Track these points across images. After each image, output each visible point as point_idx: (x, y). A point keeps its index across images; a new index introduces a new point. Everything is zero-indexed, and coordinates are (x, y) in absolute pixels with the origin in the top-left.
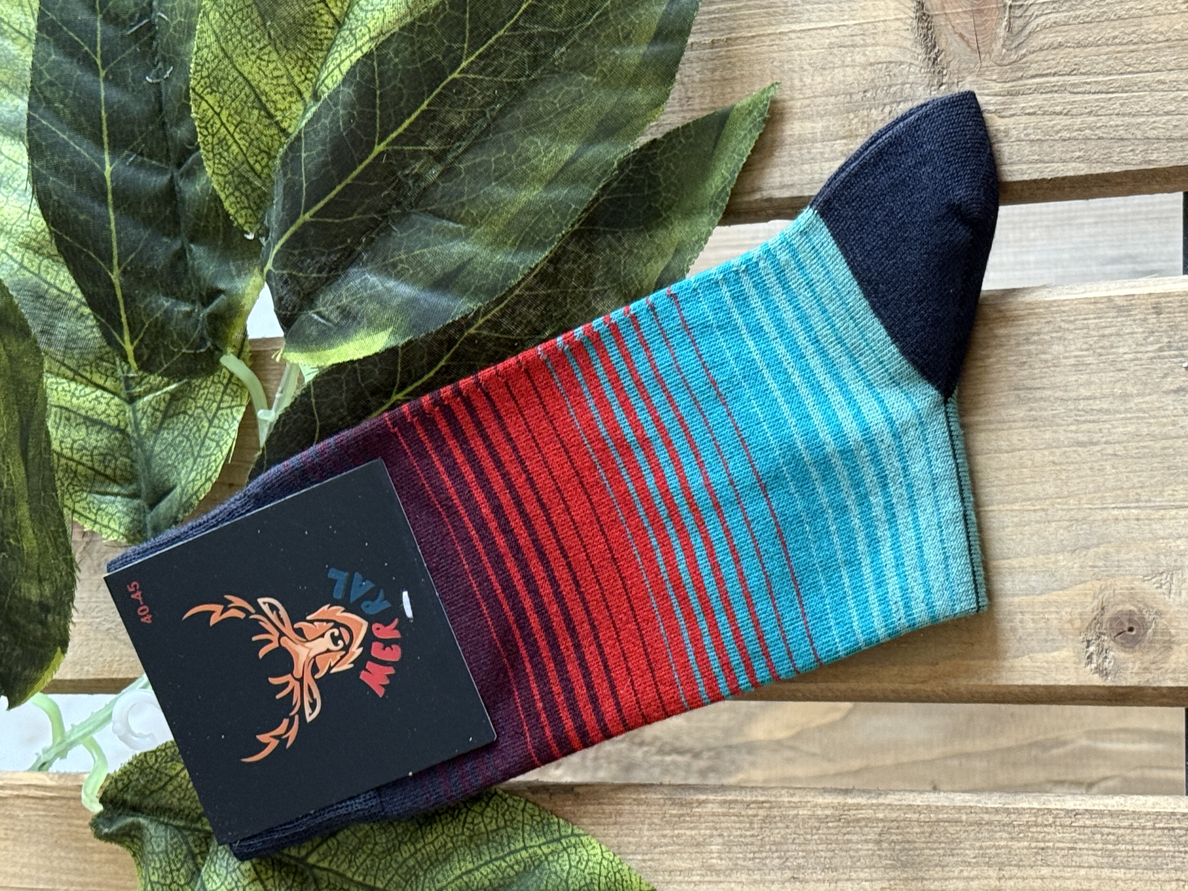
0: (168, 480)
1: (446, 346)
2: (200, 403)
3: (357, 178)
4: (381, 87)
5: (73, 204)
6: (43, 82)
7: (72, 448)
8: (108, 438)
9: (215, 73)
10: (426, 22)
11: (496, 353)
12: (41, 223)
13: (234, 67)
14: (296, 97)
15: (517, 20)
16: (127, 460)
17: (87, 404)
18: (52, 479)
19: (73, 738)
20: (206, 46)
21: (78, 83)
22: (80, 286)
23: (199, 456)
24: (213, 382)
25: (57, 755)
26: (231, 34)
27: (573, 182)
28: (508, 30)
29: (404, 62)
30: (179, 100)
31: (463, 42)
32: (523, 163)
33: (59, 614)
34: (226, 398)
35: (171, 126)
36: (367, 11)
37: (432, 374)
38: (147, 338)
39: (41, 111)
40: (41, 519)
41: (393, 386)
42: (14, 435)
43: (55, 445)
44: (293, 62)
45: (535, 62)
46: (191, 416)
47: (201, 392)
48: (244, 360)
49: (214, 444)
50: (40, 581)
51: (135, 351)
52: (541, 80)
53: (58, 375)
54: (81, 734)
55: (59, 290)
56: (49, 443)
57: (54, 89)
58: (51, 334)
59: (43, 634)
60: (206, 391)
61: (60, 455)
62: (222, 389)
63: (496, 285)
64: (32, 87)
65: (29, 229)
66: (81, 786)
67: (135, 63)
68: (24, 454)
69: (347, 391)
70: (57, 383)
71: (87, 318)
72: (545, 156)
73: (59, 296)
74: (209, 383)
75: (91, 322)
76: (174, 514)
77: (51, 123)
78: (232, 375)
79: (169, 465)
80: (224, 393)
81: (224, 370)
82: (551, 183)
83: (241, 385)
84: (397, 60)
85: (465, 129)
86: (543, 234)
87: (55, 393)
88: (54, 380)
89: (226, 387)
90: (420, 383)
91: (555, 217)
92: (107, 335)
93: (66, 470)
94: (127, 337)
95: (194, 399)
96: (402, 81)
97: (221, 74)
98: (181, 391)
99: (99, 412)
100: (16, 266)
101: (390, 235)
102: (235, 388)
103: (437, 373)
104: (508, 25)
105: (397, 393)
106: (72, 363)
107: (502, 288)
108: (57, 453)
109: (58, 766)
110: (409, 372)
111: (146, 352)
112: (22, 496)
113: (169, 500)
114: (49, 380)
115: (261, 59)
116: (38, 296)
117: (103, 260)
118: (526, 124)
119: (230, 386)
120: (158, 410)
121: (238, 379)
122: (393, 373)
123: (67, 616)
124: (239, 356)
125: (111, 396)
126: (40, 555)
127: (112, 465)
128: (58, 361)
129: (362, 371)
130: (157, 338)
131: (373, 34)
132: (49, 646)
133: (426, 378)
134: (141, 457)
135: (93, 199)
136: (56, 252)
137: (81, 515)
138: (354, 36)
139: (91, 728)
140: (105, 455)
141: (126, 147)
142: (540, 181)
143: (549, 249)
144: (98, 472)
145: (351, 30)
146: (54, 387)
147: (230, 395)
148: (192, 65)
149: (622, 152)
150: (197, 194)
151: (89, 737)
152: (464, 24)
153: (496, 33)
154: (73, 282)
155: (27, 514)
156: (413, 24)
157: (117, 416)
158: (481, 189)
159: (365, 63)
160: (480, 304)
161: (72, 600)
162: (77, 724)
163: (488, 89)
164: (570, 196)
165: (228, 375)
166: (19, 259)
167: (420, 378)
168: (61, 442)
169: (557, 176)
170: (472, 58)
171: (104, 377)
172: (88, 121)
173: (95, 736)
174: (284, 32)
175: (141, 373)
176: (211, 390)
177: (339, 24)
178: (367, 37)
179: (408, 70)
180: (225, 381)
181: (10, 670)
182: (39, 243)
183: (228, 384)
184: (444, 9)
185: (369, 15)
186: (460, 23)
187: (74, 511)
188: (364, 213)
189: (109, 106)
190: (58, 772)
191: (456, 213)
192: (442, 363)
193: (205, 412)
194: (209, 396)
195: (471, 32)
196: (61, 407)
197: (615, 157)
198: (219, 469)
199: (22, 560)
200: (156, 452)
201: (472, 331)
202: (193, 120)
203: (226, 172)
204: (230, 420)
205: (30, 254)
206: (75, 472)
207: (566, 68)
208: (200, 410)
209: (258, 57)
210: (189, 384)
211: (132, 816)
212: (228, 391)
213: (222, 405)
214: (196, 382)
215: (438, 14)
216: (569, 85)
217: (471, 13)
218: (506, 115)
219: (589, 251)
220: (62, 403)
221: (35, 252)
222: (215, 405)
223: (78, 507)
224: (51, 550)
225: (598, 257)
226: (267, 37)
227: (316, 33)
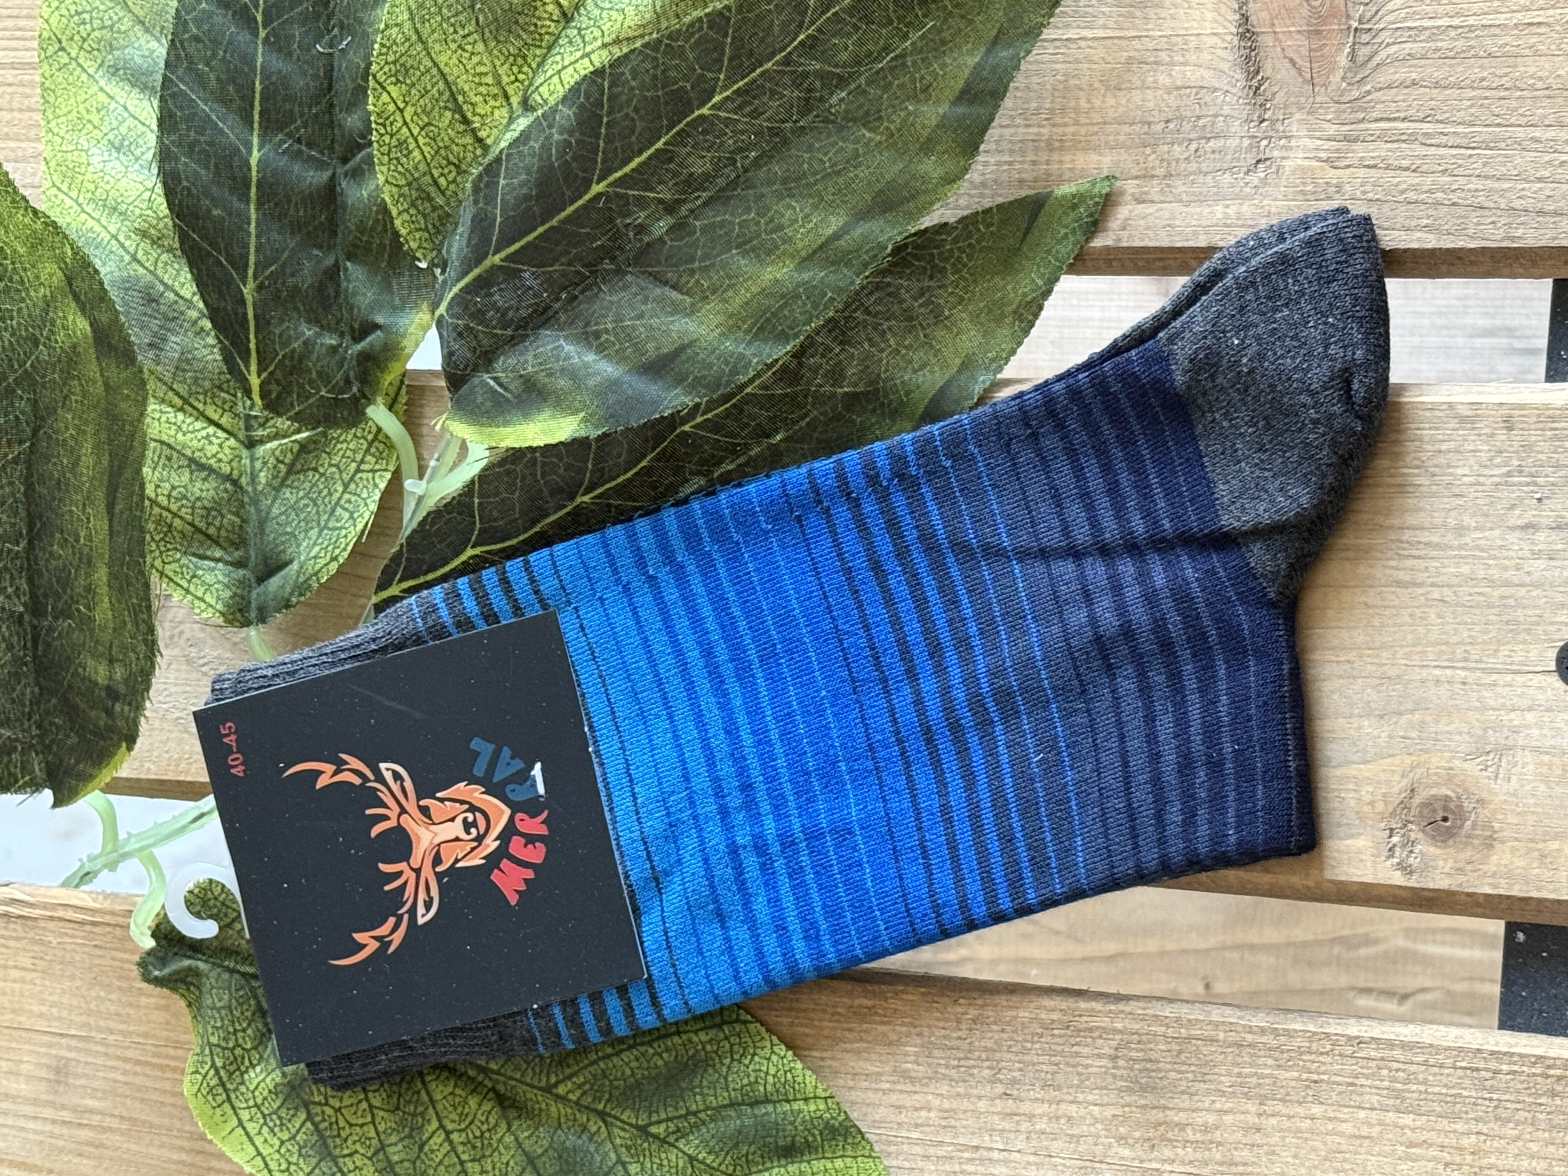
0: (284, 551)
1: (651, 443)
2: (336, 460)
3: (567, 220)
4: (609, 114)
5: (207, 194)
6: (186, 36)
7: (169, 496)
8: (215, 489)
9: (404, 59)
10: (676, 41)
11: (713, 456)
12: (163, 209)
13: (429, 54)
14: (501, 100)
15: (790, 53)
16: (237, 520)
17: (195, 442)
18: (142, 542)
19: (127, 849)
20: (397, 25)
21: (230, 43)
22: (202, 296)
23: (326, 527)
24: (355, 436)
25: (105, 866)
26: (429, 13)
27: (833, 264)
28: (777, 63)
29: (642, 87)
30: (353, 80)
31: (720, 71)
32: (773, 231)
33: (130, 704)
34: (368, 458)
35: (341, 111)
36: (603, 9)
37: (629, 475)
38: (278, 372)
39: (180, 72)
40: (121, 587)
41: (580, 486)
42: (101, 481)
43: (150, 490)
44: (502, 58)
45: (806, 106)
46: (322, 475)
47: (339, 446)
48: (396, 414)
49: (346, 515)
50: (111, 661)
51: (262, 386)
52: (811, 129)
53: (163, 401)
54: (138, 846)
55: (177, 294)
56: (142, 486)
57: (200, 46)
58: (162, 350)
59: (106, 724)
60: (345, 445)
61: (154, 502)
62: (365, 446)
63: (720, 379)
64: (173, 41)
65: (149, 212)
66: (131, 912)
67: (304, 25)
68: (110, 507)
69: (522, 489)
70: (161, 412)
71: (208, 334)
72: (803, 226)
73: (176, 302)
74: (350, 437)
75: (211, 340)
76: (286, 595)
77: (192, 90)
78: (379, 430)
79: (288, 533)
80: (367, 451)
81: (370, 423)
82: (805, 262)
83: (390, 445)
84: (634, 83)
85: (707, 177)
86: (788, 323)
87: (156, 423)
88: (157, 407)
89: (370, 444)
90: (612, 484)
91: (805, 304)
92: (228, 359)
93: (159, 521)
94: (254, 367)
95: (329, 454)
96: (636, 110)
97: (410, 62)
98: (315, 442)
99: (209, 455)
100: (127, 258)
101: (597, 294)
102: (381, 447)
103: (636, 474)
104: (778, 58)
105: (583, 495)
106: (183, 391)
107: (728, 383)
108: (149, 499)
109: (105, 881)
110: (602, 470)
111: (275, 389)
112: (101, 555)
113: (284, 578)
114: (152, 406)
115: (464, 50)
116: (151, 299)
117: (236, 269)
118: (785, 181)
119: (376, 444)
120: (282, 462)
121: (387, 437)
122: (582, 471)
123: (139, 708)
124: (390, 408)
125: (225, 435)
126: (115, 630)
127: (217, 523)
128: (165, 384)
129: (544, 464)
130: (291, 374)
131: (607, 40)
132: (111, 739)
133: (620, 480)
134: (254, 516)
135: (232, 190)
136: (177, 245)
137: (171, 580)
138: (583, 37)
139: (152, 841)
140: (208, 510)
141: (281, 129)
142: (792, 257)
143: (792, 344)
144: (198, 530)
145: (580, 29)
146: (157, 416)
147: (373, 455)
148: (376, 46)
149: (900, 233)
150: (362, 201)
151: (146, 852)
152: (723, 50)
153: (761, 65)
154: (195, 289)
155: (105, 579)
156: (659, 41)
157: (230, 462)
158: (718, 255)
159: (594, 82)
160: (698, 400)
161: (147, 689)
162: (134, 832)
163: (742, 132)
164: (826, 280)
165: (374, 429)
166: (132, 250)
167: (614, 479)
168: (158, 486)
169: (815, 252)
170: (728, 93)
171: (220, 411)
172: (236, 91)
173: (156, 851)
174: (496, 20)
175: (266, 413)
176: (351, 446)
177: (566, 18)
178: (599, 43)
179: (646, 98)
180: (370, 437)
181: (61, 760)
182: (159, 231)
183: (373, 441)
184: (701, 28)
185: (605, 14)
186: (719, 48)
187: (162, 574)
188: (570, 264)
189: (265, 76)
190: (103, 892)
191: (683, 280)
192: (644, 463)
193: (341, 472)
194: (349, 453)
195: (731, 60)
196: (162, 443)
197: (890, 239)
198: (350, 548)
199: (91, 630)
200: (272, 515)
201: (687, 428)
202: (369, 114)
203: (403, 182)
204: (370, 487)
205: (146, 245)
206: (170, 526)
207: (843, 119)
208: (334, 469)
209: (460, 47)
210: (324, 434)
211: (190, 957)
212: (373, 450)
213: (363, 467)
214: (334, 433)
215: (693, 34)
216: (845, 140)
217: (733, 38)
218: (761, 167)
219: (841, 343)
220: (165, 438)
221: (154, 242)
222: (354, 465)
223: (169, 569)
224: (129, 626)
225: (852, 350)
226: (473, 22)
227: (536, 25)
